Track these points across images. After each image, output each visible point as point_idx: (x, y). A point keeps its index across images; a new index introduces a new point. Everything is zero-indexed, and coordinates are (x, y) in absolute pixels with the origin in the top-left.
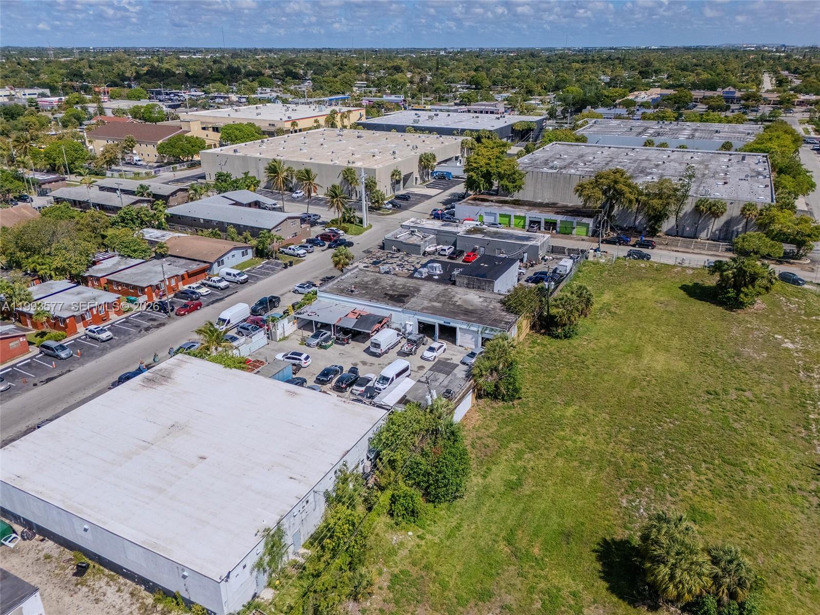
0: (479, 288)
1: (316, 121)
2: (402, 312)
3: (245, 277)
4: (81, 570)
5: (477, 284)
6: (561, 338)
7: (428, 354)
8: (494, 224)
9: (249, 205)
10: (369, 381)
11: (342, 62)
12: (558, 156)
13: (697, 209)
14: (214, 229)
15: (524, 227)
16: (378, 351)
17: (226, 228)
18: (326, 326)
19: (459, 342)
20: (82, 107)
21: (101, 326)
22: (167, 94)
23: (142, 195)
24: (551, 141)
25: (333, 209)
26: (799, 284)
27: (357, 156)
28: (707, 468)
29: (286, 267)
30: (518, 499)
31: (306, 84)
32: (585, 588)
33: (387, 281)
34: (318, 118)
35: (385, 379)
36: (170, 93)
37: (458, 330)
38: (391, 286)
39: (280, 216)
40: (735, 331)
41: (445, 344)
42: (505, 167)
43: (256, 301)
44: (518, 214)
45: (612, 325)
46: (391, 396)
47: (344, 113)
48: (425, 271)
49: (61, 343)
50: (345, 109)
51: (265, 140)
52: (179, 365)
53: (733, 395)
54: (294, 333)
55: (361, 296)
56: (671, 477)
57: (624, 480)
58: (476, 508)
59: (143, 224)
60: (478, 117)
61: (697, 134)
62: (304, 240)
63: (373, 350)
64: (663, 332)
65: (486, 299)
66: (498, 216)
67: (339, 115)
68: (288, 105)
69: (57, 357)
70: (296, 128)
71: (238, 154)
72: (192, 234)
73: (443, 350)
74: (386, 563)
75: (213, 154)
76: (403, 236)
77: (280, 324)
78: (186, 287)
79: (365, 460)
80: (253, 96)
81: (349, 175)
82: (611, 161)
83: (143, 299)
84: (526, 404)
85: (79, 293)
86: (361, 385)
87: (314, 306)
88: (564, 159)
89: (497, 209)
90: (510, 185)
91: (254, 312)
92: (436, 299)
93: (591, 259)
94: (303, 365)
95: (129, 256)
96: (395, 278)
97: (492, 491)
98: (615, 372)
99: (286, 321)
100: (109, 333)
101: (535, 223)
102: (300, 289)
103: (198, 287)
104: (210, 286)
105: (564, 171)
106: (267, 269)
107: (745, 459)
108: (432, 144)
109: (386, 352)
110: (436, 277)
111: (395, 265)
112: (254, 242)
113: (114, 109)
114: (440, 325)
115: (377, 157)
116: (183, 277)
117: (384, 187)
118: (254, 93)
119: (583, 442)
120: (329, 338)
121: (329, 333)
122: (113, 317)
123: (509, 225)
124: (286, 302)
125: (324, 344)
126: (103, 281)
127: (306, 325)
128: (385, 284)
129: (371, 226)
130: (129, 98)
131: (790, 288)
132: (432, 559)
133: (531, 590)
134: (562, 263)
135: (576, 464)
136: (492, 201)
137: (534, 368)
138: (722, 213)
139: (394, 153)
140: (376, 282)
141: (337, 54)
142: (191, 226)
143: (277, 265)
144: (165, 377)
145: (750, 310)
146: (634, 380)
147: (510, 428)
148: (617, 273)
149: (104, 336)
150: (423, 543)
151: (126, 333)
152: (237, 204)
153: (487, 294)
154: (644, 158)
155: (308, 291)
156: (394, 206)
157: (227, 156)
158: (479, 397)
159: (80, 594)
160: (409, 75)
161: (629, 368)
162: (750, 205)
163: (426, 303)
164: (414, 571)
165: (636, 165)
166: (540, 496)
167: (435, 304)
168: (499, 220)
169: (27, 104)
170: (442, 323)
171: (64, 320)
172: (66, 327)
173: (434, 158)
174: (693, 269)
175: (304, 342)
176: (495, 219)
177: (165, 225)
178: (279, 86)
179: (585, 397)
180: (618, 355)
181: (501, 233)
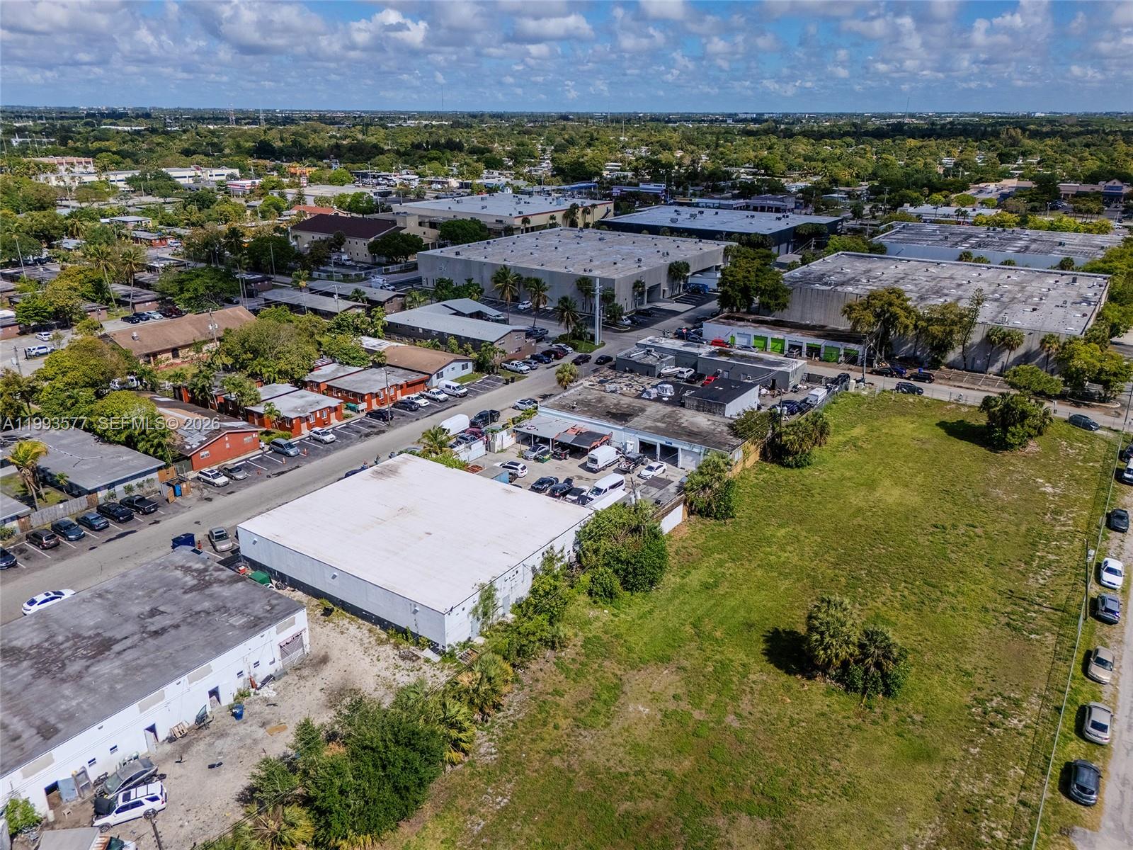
0: (709, 411)
1: (553, 218)
2: (624, 430)
3: (465, 390)
4: (327, 612)
5: (707, 407)
6: (791, 467)
7: (645, 473)
8: (746, 348)
9: (471, 316)
10: (583, 491)
11: (592, 135)
12: (839, 270)
13: (988, 340)
14: (433, 340)
15: (782, 352)
16: (594, 467)
17: (447, 340)
18: (545, 441)
19: (680, 464)
20: (279, 194)
21: (325, 429)
22: (374, 177)
23: (357, 300)
24: (836, 250)
25: (563, 324)
26: (1091, 429)
27: (596, 263)
28: (905, 587)
29: (507, 383)
30: (711, 597)
31: (544, 165)
32: (755, 662)
33: (611, 400)
34: (555, 214)
35: (598, 491)
36: (379, 176)
37: (680, 451)
38: (615, 405)
39: (506, 329)
40: (992, 473)
41: (665, 465)
42: (766, 282)
43: (476, 414)
44: (776, 336)
45: (853, 459)
46: (602, 503)
47: (586, 208)
48: (654, 392)
49: (290, 441)
50: (588, 202)
51: (491, 241)
52: (405, 463)
53: (962, 529)
54: (512, 446)
55: (583, 413)
56: (866, 591)
57: (818, 590)
58: (670, 600)
59: (358, 330)
60: (753, 217)
61: (1033, 246)
62: (529, 356)
63: (590, 465)
64: (909, 468)
65: (714, 423)
66: (752, 338)
67: (581, 210)
68: (520, 196)
69: (287, 454)
70: (528, 226)
71: (459, 257)
72: (410, 344)
73: (661, 469)
74: (581, 629)
75: (432, 256)
76: (637, 355)
77: (499, 435)
78: (405, 398)
79: (571, 552)
80: (478, 181)
81: (584, 285)
82: (902, 278)
83: (363, 406)
84: (739, 524)
85: (302, 397)
86: (575, 495)
87: (535, 419)
88: (845, 274)
89: (753, 331)
90: (772, 303)
91: (473, 424)
92: (662, 420)
93: (852, 390)
94: (520, 475)
95: (348, 364)
96: (621, 397)
97: (687, 589)
98: (841, 501)
99: (504, 432)
100: (332, 436)
101: (796, 348)
102: (520, 405)
103: (417, 398)
104: (428, 398)
105: (839, 289)
106: (488, 384)
107: (948, 583)
108: (688, 250)
109: (603, 469)
110: (666, 399)
111: (622, 385)
112: (476, 355)
113: (316, 197)
114: (661, 445)
115: (619, 265)
116: (402, 387)
117: (624, 300)
118: (479, 177)
119: (788, 558)
120: (547, 452)
121: (547, 448)
122: (335, 422)
123: (764, 349)
124: (506, 417)
125: (541, 457)
126: (323, 387)
127: (525, 438)
128: (609, 403)
129: (604, 344)
130: (331, 181)
131: (1078, 432)
132: (623, 631)
133: (707, 659)
134: (813, 392)
135: (776, 574)
136: (748, 321)
137: (756, 493)
138: (1018, 345)
139: (639, 260)
140: (600, 400)
141: (587, 123)
142: (408, 336)
143: (499, 380)
144: (393, 471)
145: (1019, 452)
146: (859, 510)
147: (716, 542)
148: (878, 407)
149: (328, 438)
150: (617, 619)
151: (347, 437)
152: (458, 313)
153: (717, 418)
154: (947, 276)
155: (529, 408)
156: (633, 322)
157: (448, 260)
158: (691, 513)
159: (328, 627)
160: (679, 154)
161: (856, 499)
162: (1052, 336)
163: (649, 423)
164: (605, 638)
165: (931, 284)
166: (733, 596)
167: (659, 424)
168: (753, 342)
169: (215, 187)
170: (664, 443)
171: (292, 420)
172: (292, 427)
173: (687, 267)
174: (970, 406)
175: (522, 455)
176: (749, 342)
177: (380, 334)
178: (510, 168)
179: (800, 522)
180: (850, 487)
181: (750, 357)
